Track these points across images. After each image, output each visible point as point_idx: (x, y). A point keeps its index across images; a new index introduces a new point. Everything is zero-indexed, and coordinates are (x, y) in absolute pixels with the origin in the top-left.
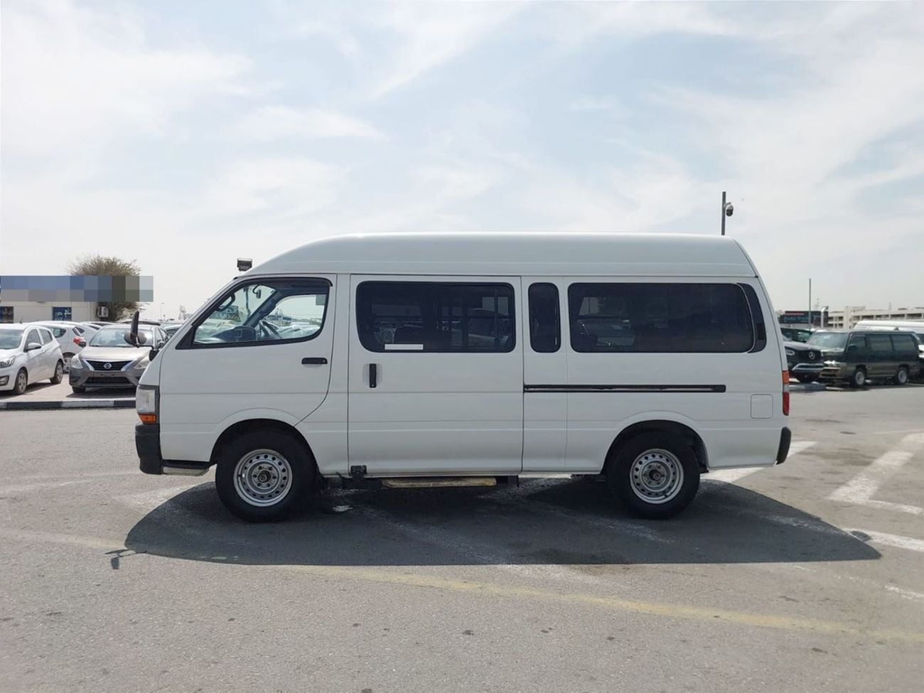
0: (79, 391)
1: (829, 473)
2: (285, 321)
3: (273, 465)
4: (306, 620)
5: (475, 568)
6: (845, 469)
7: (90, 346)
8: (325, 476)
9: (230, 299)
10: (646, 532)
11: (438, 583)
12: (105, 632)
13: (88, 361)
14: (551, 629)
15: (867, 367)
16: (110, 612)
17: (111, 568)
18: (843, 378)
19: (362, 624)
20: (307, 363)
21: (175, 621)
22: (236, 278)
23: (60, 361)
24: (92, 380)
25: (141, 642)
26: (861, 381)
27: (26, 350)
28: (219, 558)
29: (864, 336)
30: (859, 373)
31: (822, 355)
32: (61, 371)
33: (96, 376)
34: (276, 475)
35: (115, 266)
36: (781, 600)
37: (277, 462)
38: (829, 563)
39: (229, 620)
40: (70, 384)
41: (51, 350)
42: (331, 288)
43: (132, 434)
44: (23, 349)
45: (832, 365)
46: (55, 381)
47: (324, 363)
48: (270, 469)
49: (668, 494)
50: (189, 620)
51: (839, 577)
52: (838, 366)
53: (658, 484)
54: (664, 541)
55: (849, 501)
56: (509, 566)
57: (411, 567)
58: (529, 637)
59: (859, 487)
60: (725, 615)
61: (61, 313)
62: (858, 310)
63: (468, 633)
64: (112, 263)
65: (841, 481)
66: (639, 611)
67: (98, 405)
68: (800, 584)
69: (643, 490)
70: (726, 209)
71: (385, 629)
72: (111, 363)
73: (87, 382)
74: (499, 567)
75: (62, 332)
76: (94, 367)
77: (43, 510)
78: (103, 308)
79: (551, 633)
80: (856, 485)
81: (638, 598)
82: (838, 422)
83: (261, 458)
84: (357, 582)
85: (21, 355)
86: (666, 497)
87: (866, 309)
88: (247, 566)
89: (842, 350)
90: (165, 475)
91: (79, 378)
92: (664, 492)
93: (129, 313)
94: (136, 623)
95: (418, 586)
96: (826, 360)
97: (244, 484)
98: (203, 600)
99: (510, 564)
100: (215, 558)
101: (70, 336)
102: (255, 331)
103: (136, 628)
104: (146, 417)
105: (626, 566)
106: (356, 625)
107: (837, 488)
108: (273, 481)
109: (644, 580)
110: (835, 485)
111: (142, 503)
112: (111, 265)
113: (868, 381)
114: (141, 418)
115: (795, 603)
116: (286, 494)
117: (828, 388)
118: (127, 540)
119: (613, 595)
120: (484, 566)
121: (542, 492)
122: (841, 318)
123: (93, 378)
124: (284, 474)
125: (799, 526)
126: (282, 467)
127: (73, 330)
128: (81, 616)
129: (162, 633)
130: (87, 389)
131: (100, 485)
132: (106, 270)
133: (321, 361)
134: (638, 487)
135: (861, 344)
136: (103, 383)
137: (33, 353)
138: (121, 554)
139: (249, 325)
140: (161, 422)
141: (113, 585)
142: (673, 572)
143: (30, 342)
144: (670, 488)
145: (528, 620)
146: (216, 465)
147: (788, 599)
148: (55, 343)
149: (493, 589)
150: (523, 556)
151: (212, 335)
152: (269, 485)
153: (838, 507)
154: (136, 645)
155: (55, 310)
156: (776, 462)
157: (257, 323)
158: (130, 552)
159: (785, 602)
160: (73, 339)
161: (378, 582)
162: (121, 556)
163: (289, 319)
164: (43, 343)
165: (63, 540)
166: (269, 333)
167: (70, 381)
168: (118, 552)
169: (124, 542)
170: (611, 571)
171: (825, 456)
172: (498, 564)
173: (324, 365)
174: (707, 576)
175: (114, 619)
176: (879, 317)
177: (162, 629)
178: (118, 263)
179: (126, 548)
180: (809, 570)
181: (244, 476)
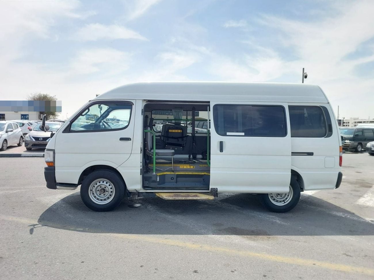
0: (29, 150)
1: (355, 191)
2: (117, 121)
3: (107, 186)
4: (118, 263)
5: (198, 236)
6: (361, 189)
7: (34, 130)
8: (130, 191)
9: (87, 111)
10: (276, 219)
11: (181, 244)
12: (21, 268)
13: (33, 137)
14: (235, 270)
15: (363, 144)
16: (25, 257)
17: (29, 233)
18: (352, 148)
19: (144, 265)
20: (122, 140)
21: (55, 262)
22: (90, 101)
23: (22, 136)
24: (34, 145)
25: (38, 274)
26: (360, 150)
27: (7, 132)
28: (80, 229)
29: (361, 130)
30: (359, 146)
31: (344, 138)
32: (22, 141)
33: (36, 143)
34: (108, 190)
35: (47, 97)
36: (344, 255)
37: (108, 184)
38: (363, 236)
39: (82, 262)
40: (25, 146)
41: (18, 132)
42: (133, 106)
43: (43, 171)
44: (5, 131)
45: (348, 143)
46: (19, 145)
47: (130, 140)
48: (105, 187)
49: (285, 201)
50: (63, 262)
51: (370, 244)
52: (350, 143)
53: (281, 196)
54: (285, 224)
55: (367, 205)
56: (214, 236)
57: (168, 235)
58: (225, 275)
59: (369, 198)
60: (318, 263)
61: (24, 117)
62: (356, 119)
63: (195, 272)
64: (46, 96)
65: (361, 195)
66: (277, 261)
67: (37, 156)
68: (351, 247)
69: (274, 199)
70: (304, 75)
71: (156, 269)
72: (42, 138)
73: (32, 146)
74: (210, 236)
75: (23, 124)
76: (35, 139)
77: (4, 204)
78: (42, 115)
79: (236, 273)
80: (367, 197)
81: (276, 254)
82: (353, 167)
83: (101, 183)
84: (143, 243)
85: (5, 134)
86: (285, 202)
87: (359, 119)
88: (92, 234)
89: (352, 136)
90: (57, 189)
91: (29, 144)
92: (284, 201)
93: (52, 117)
94: (37, 263)
95: (171, 245)
96: (345, 140)
97: (93, 194)
98: (70, 251)
99: (214, 235)
100: (77, 229)
101: (26, 127)
102: (100, 125)
103: (36, 266)
104: (49, 163)
105: (269, 236)
106: (142, 266)
107: (359, 198)
108: (106, 193)
109: (277, 244)
110: (358, 197)
111: (49, 201)
112: (45, 97)
113: (362, 149)
114: (47, 164)
115: (351, 257)
116: (112, 199)
117: (346, 152)
118: (39, 220)
119: (264, 252)
120: (202, 236)
121: (227, 198)
122: (349, 122)
123: (35, 144)
124: (112, 190)
125: (346, 217)
126: (111, 187)
127: (28, 124)
128: (11, 259)
129: (49, 269)
130: (32, 149)
131: (31, 192)
132: (43, 99)
133: (128, 139)
134: (272, 198)
135: (360, 133)
136: (39, 146)
137: (10, 133)
138: (35, 226)
139: (97, 123)
140: (55, 166)
141: (29, 242)
142: (291, 240)
143: (9, 129)
144: (287, 198)
145: (224, 265)
146: (81, 185)
147: (347, 255)
148: (19, 129)
149: (207, 247)
150: (220, 230)
151: (80, 127)
152: (104, 195)
153: (362, 208)
154: (35, 276)
155: (22, 115)
156: (335, 187)
157: (100, 122)
158: (40, 225)
159: (346, 257)
160: (27, 128)
161: (153, 243)
162: (35, 228)
163: (119, 120)
164: (14, 129)
165: (10, 219)
166: (106, 126)
167: (25, 145)
168: (34, 225)
169: (37, 220)
170: (262, 239)
171: (351, 183)
172: (208, 235)
173: (129, 141)
174: (306, 242)
175: (26, 261)
176: (364, 122)
177: (49, 267)
178: (48, 96)
179: (38, 224)
180: (354, 240)
181: (93, 190)
